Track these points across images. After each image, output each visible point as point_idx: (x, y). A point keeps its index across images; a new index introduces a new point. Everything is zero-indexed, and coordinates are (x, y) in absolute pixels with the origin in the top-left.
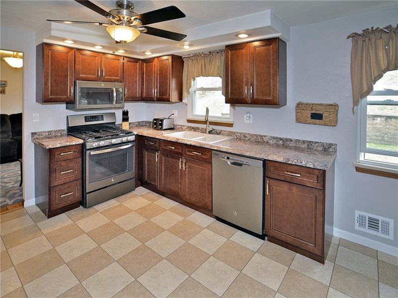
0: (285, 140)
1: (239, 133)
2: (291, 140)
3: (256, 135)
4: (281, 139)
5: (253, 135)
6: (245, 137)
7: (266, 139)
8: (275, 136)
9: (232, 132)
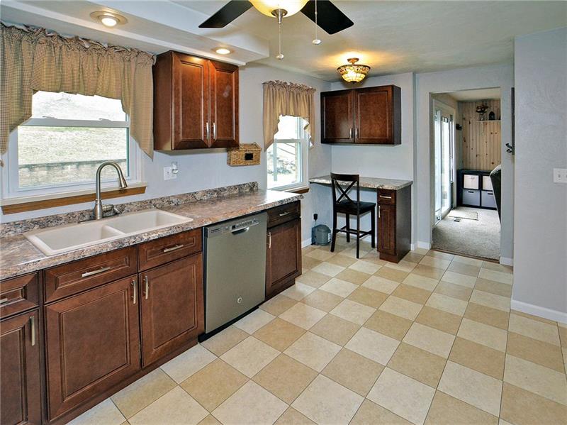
0: (219, 191)
1: (158, 199)
2: (224, 189)
3: (184, 195)
4: (215, 191)
5: (181, 197)
6: (169, 202)
7: (198, 196)
8: (207, 189)
9: (145, 202)
